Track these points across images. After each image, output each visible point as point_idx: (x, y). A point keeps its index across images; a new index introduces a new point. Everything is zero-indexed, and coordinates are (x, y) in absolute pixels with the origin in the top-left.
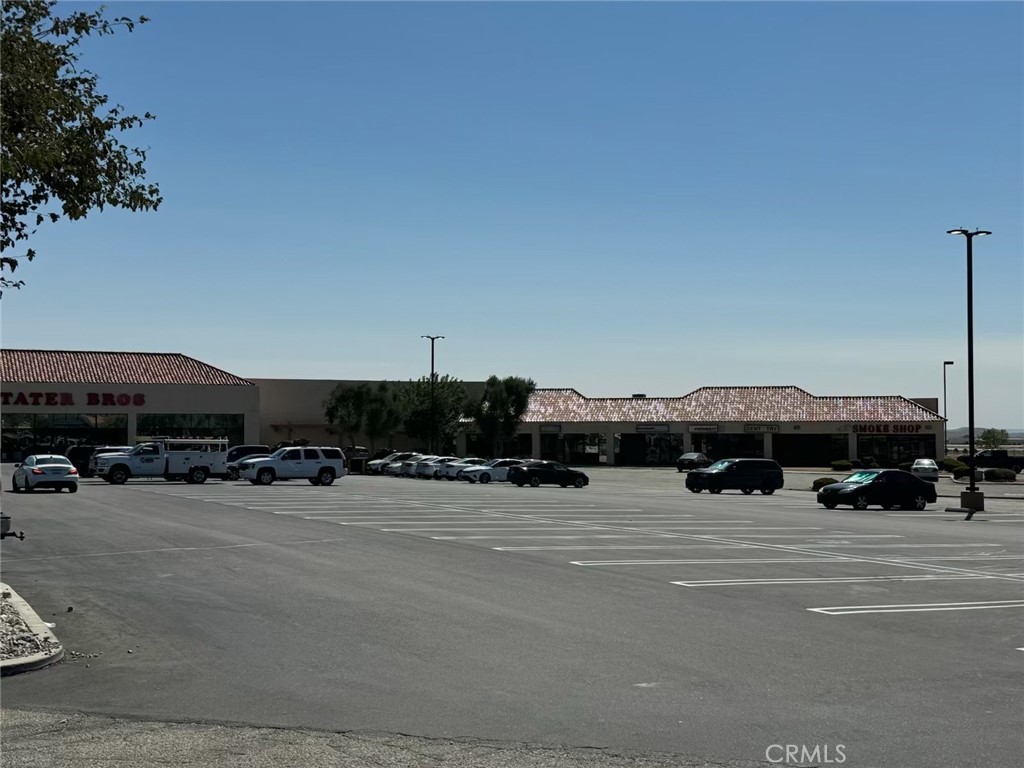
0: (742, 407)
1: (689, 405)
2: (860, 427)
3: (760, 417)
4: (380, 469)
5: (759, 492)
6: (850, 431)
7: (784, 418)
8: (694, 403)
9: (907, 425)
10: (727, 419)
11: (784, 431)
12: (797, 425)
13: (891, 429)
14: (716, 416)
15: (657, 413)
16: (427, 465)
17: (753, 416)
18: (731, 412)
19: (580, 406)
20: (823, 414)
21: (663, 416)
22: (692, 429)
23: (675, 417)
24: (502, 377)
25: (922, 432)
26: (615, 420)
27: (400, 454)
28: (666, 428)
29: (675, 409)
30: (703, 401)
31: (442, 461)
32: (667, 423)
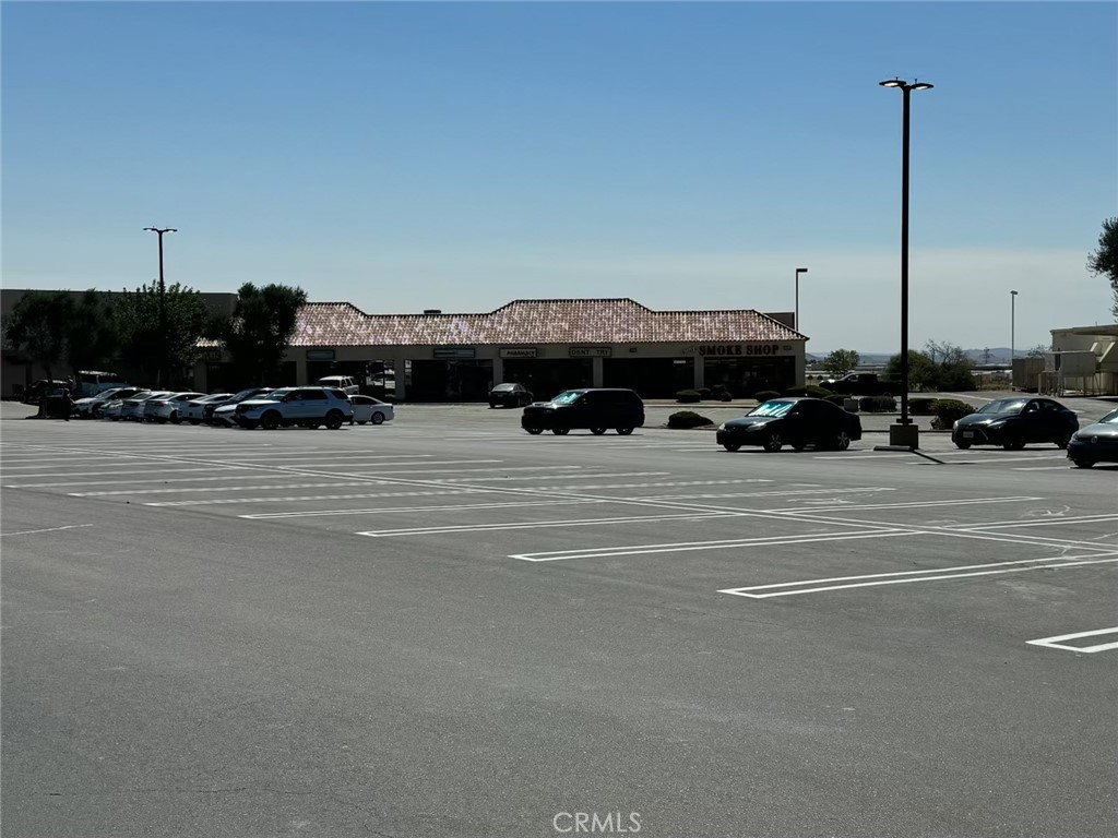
0: (566, 326)
1: (500, 323)
2: (707, 348)
3: (589, 338)
4: (90, 411)
5: (614, 431)
6: (696, 355)
7: (618, 338)
8: (505, 321)
9: (763, 345)
10: (548, 340)
11: (617, 355)
12: (632, 347)
13: (744, 350)
14: (534, 336)
15: (459, 334)
16: (161, 405)
17: (580, 336)
18: (551, 332)
19: (359, 324)
20: (664, 334)
21: (467, 337)
22: (504, 354)
23: (482, 338)
24: (260, 284)
25: (779, 353)
26: (407, 342)
27: (118, 389)
28: (471, 353)
29: (482, 329)
30: (516, 317)
31: (181, 399)
32: (473, 347)
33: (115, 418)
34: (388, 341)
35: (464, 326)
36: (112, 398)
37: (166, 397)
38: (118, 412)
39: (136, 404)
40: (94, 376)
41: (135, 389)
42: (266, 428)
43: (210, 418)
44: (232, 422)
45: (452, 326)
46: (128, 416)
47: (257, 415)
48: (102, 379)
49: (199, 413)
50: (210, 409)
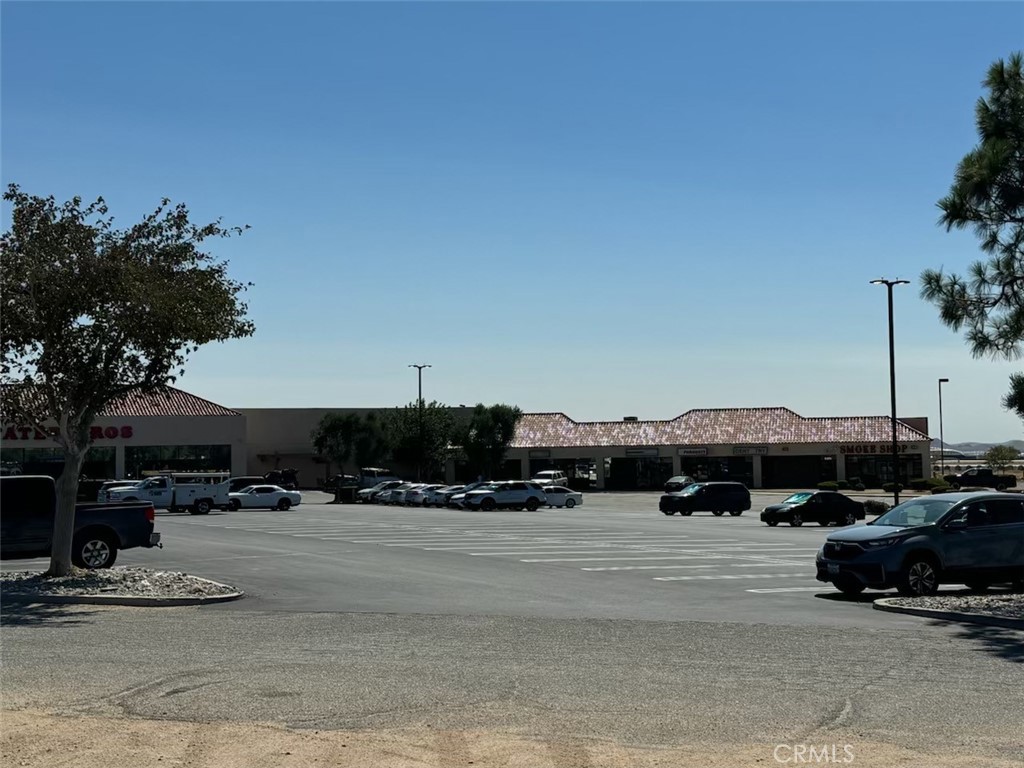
0: (731, 430)
1: (679, 428)
2: (847, 448)
3: (749, 439)
4: (370, 498)
6: (837, 452)
7: (772, 440)
8: (683, 426)
10: (716, 441)
11: (772, 453)
12: (785, 446)
13: (878, 449)
14: (705, 438)
15: (646, 437)
17: (742, 439)
18: (719, 435)
19: (569, 430)
20: (811, 436)
21: (653, 440)
22: (681, 452)
23: (664, 441)
25: (908, 451)
26: (605, 444)
27: (388, 482)
28: (655, 452)
29: (665, 432)
30: (692, 423)
31: (431, 489)
32: (656, 447)
33: (386, 503)
34: (591, 443)
35: (650, 430)
36: (384, 489)
37: (420, 487)
38: (388, 499)
39: (400, 493)
40: (373, 471)
41: (401, 482)
42: (485, 510)
43: (448, 503)
44: (462, 505)
45: (641, 431)
46: (395, 502)
47: (478, 501)
48: (380, 474)
49: (441, 499)
50: (448, 496)
